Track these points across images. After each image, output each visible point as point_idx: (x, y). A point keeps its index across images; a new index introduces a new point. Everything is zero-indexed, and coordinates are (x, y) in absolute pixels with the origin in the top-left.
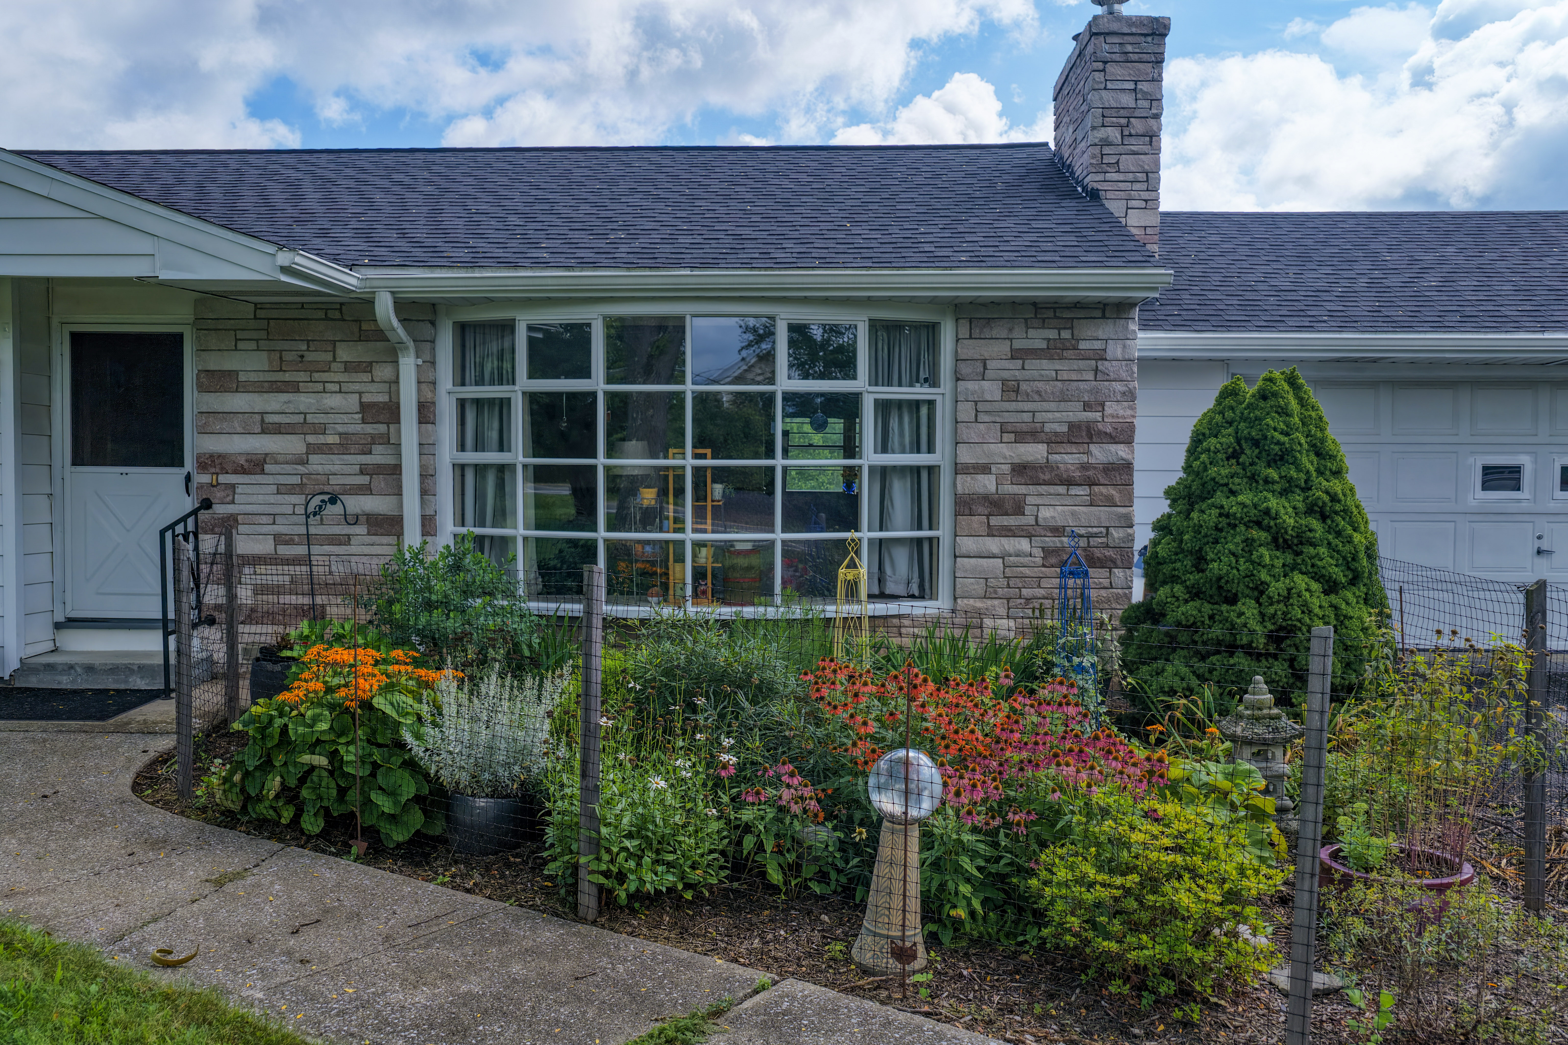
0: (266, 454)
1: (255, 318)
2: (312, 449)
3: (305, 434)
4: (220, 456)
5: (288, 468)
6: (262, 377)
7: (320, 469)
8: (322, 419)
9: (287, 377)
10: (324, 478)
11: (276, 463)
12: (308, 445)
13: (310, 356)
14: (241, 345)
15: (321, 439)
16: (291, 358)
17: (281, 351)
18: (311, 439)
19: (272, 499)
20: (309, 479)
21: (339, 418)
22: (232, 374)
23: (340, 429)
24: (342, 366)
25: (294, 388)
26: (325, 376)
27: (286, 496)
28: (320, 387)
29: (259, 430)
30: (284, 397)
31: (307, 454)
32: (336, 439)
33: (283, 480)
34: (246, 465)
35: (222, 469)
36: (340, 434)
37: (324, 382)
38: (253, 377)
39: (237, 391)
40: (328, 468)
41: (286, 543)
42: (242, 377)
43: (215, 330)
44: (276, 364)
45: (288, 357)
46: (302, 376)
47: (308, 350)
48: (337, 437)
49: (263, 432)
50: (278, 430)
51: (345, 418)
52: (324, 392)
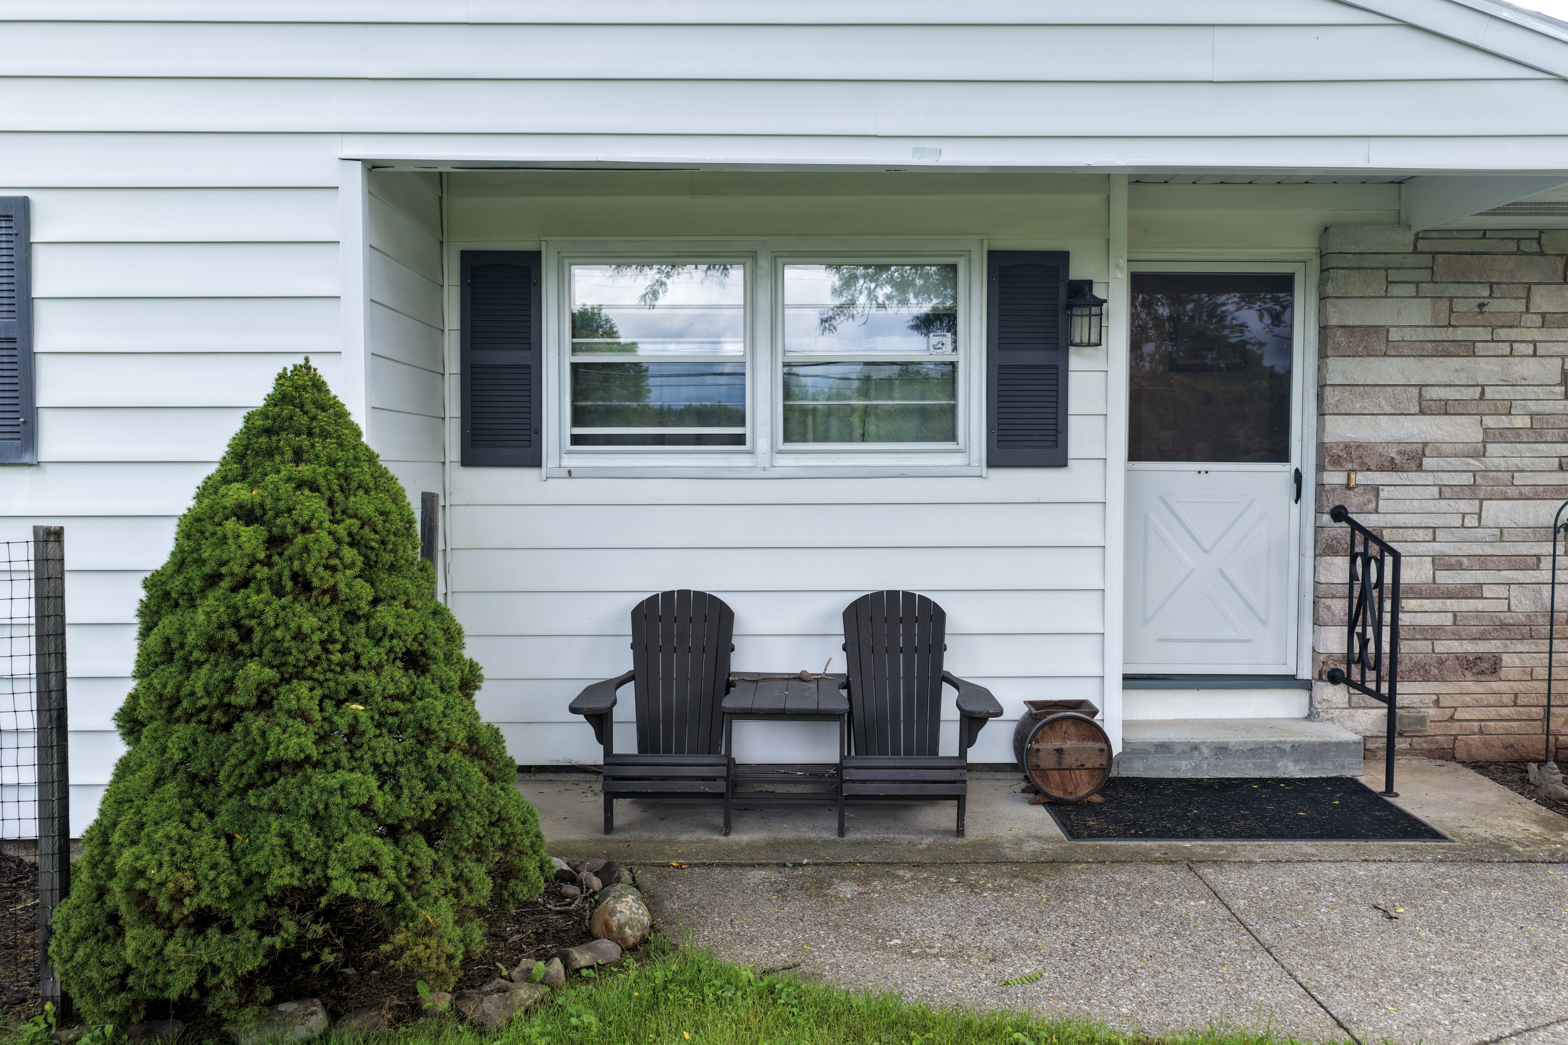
0: (1425, 444)
1: (1415, 251)
2: (1490, 436)
3: (1481, 415)
4: (1359, 446)
5: (1456, 463)
6: (1420, 334)
7: (1502, 464)
8: (1507, 393)
9: (1460, 334)
10: (1508, 476)
11: (1440, 456)
12: (1486, 430)
13: (1494, 306)
14: (1395, 290)
15: (1504, 422)
16: (1465, 309)
17: (1451, 299)
18: (1490, 422)
19: (1431, 506)
20: (1484, 478)
21: (1531, 393)
22: (1380, 331)
23: (1533, 407)
24: (1538, 320)
25: (1469, 350)
26: (1514, 334)
27: (1452, 502)
28: (1505, 348)
29: (1416, 409)
30: (1455, 362)
31: (1484, 442)
32: (1525, 422)
33: (1447, 479)
34: (1398, 459)
35: (1363, 464)
36: (1532, 415)
37: (1512, 342)
38: (1409, 335)
39: (1385, 355)
40: (1514, 463)
41: (1450, 568)
42: (1394, 335)
43: (1358, 268)
44: (1443, 319)
45: (1459, 306)
46: (1482, 334)
47: (1491, 296)
48: (1527, 419)
49: (1422, 412)
50: (1445, 409)
51: (1541, 392)
52: (1511, 355)
